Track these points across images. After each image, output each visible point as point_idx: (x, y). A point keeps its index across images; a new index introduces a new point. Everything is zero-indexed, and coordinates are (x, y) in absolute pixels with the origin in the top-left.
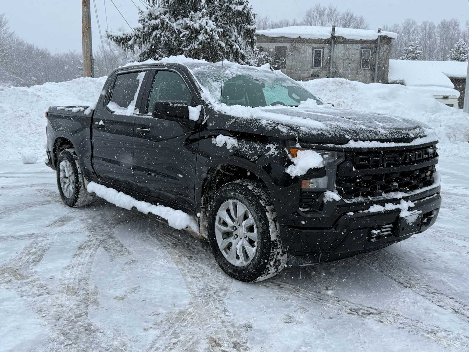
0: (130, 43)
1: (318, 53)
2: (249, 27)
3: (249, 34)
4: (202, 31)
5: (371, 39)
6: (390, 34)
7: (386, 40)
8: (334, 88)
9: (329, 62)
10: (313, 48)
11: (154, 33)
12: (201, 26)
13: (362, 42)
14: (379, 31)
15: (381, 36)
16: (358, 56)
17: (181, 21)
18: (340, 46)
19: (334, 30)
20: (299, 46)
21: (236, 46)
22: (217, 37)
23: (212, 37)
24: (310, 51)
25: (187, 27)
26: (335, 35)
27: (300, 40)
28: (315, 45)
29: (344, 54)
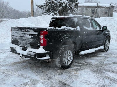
0: (43, 7)
1: (93, 10)
2: (77, 2)
3: (77, 4)
4: (64, 4)
5: (108, 6)
6: (113, 5)
7: (112, 7)
8: (109, 20)
9: (96, 13)
10: (92, 9)
11: (50, 4)
12: (63, 2)
13: (105, 7)
14: (110, 4)
15: (111, 6)
16: (104, 11)
17: (57, 1)
18: (99, 8)
19: (98, 4)
20: (88, 8)
21: (73, 8)
22: (68, 5)
23: (66, 5)
24: (91, 10)
25: (59, 3)
26: (98, 5)
27: (88, 7)
28: (92, 8)
29: (100, 11)
